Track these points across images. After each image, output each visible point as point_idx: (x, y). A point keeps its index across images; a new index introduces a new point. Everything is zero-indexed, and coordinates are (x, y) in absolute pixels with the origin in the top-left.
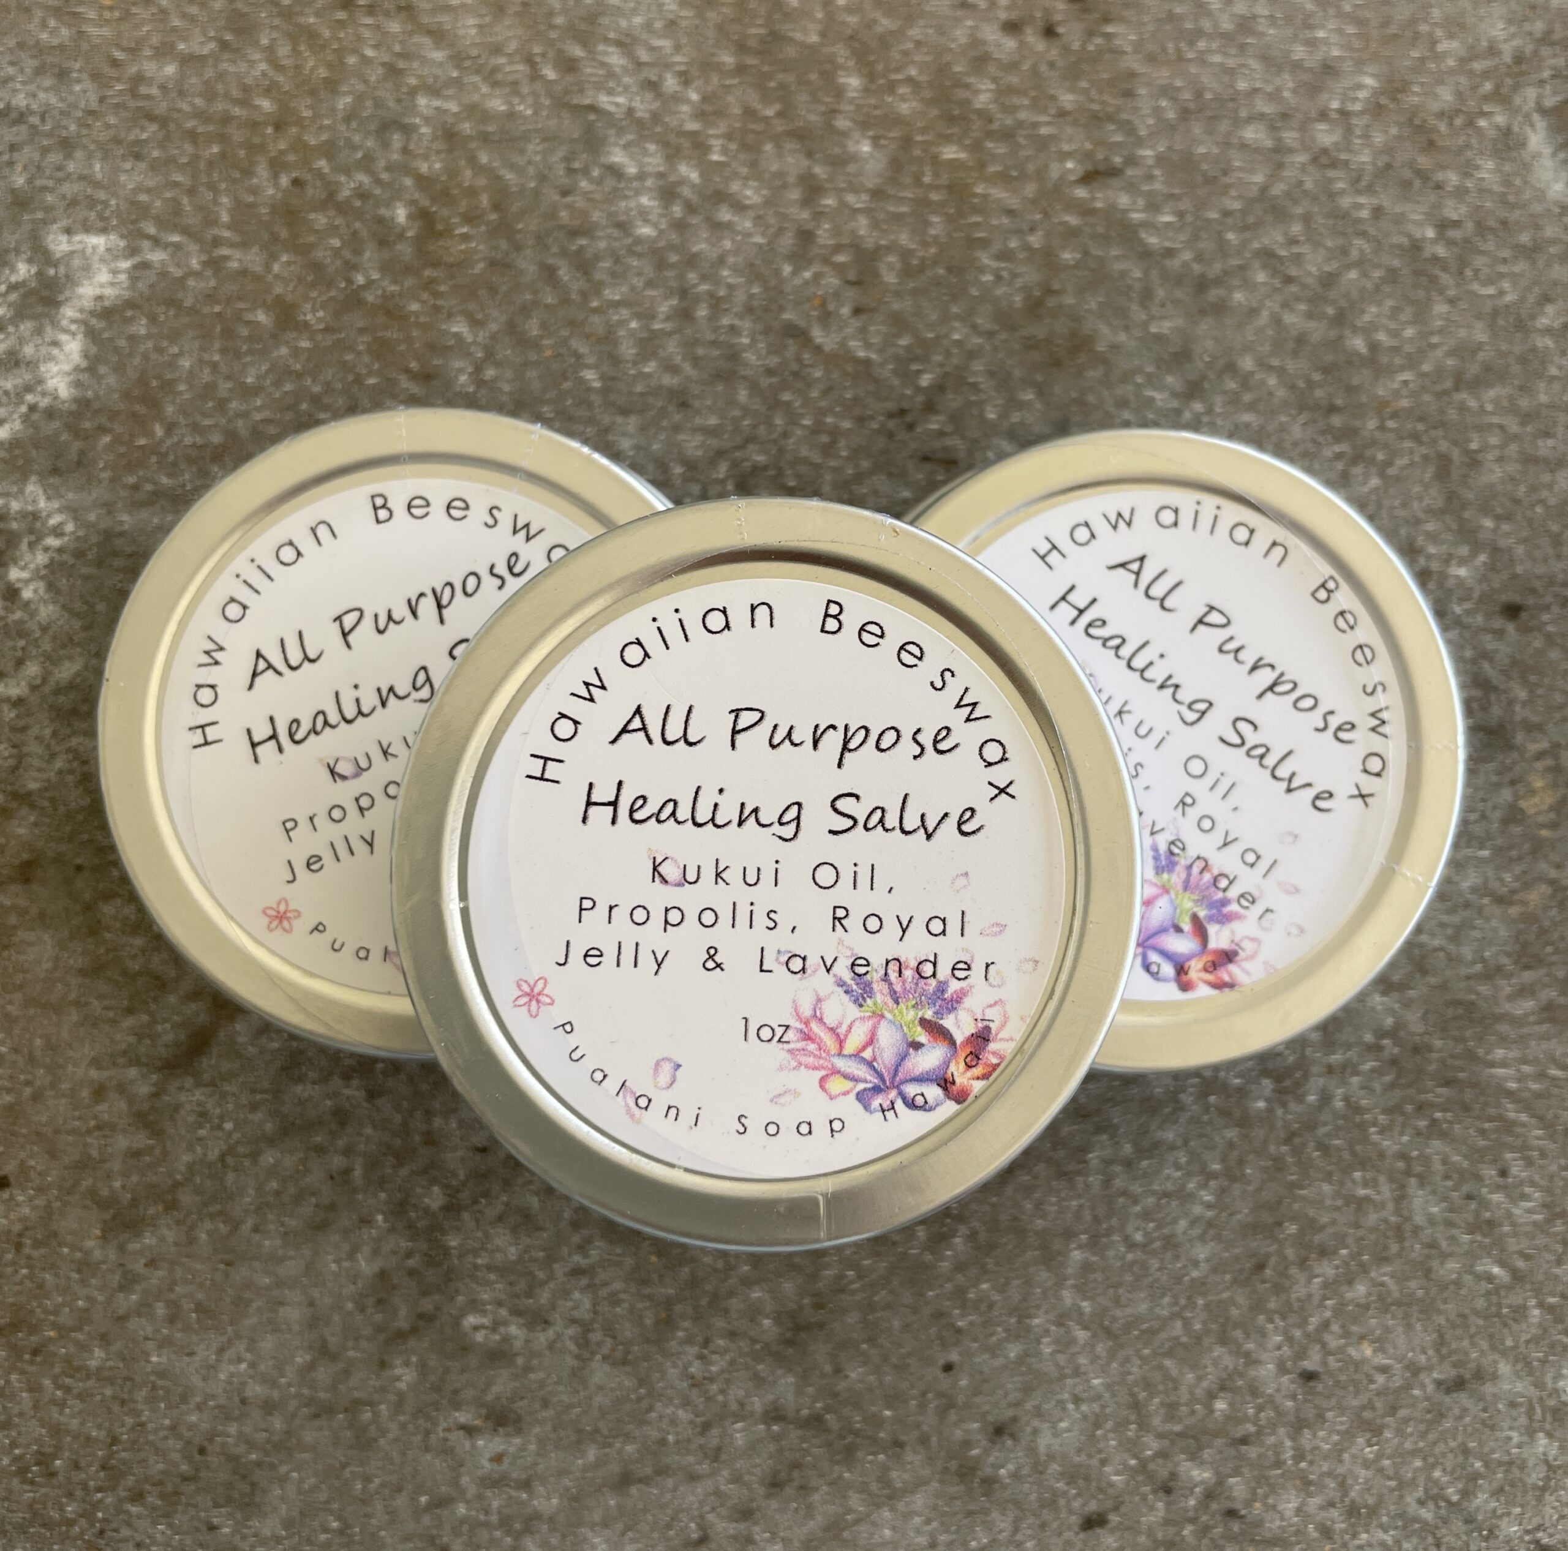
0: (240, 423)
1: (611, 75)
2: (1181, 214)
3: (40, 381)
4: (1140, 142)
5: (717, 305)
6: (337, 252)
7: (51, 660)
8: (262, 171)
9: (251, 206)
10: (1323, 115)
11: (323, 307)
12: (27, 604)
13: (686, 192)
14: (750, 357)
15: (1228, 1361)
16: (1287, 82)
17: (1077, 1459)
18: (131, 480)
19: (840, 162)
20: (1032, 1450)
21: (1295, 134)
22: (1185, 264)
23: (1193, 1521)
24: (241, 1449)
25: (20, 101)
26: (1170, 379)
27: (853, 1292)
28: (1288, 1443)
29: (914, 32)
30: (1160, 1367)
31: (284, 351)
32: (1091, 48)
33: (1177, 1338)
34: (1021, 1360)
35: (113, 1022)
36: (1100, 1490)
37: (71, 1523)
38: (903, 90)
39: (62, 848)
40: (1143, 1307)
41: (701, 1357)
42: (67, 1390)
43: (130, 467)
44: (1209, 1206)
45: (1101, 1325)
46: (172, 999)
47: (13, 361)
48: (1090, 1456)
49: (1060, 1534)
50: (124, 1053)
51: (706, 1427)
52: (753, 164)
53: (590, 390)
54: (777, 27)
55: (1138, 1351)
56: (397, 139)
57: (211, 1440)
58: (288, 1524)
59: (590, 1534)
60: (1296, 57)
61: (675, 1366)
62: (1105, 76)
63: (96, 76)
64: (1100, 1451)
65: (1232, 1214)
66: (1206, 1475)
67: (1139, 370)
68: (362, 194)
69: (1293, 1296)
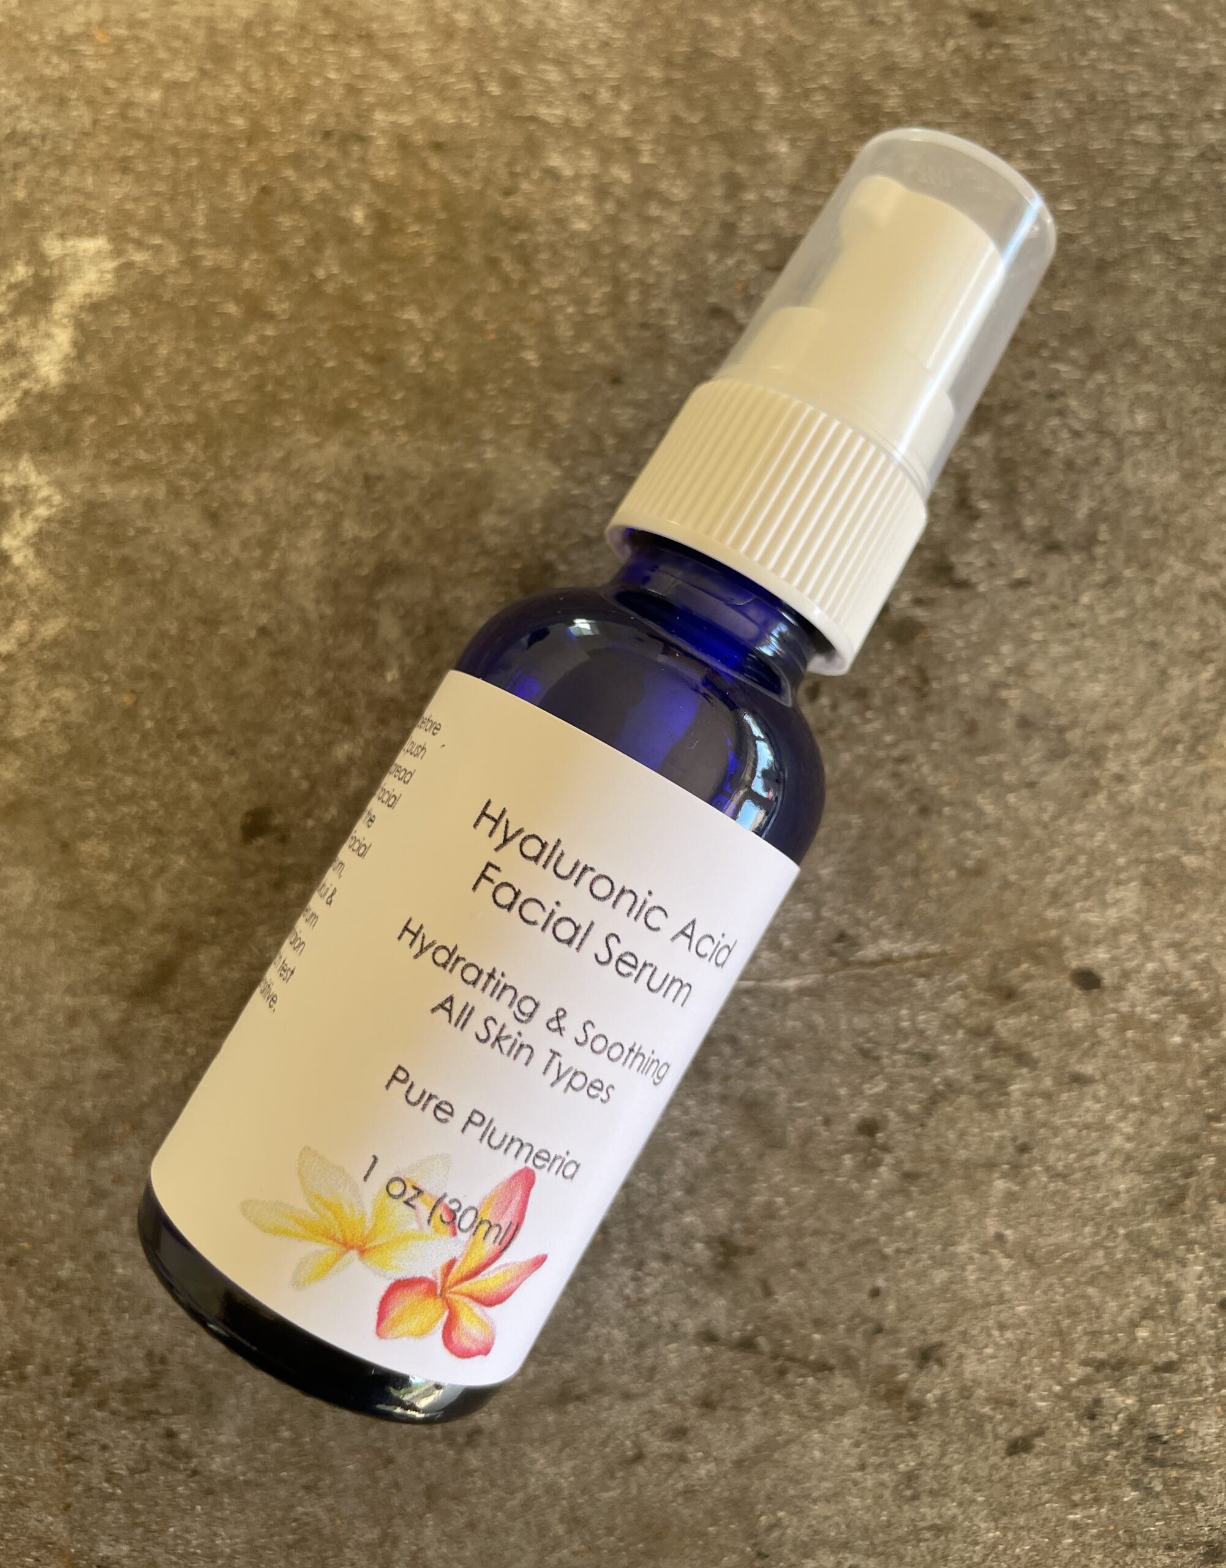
0: (212, 404)
1: (549, 89)
2: (1080, 203)
3: (33, 369)
4: (1039, 139)
5: (647, 290)
6: (301, 249)
7: (36, 619)
8: (234, 180)
9: (224, 211)
10: (1209, 117)
11: (288, 297)
12: (16, 570)
13: (618, 191)
14: (678, 337)
15: (1151, 1290)
16: (1173, 86)
17: (1001, 1385)
18: (113, 455)
19: (761, 161)
20: (957, 1375)
21: (1183, 133)
22: (1085, 248)
23: (1118, 1445)
24: (198, 1360)
25: (25, 125)
26: (1074, 353)
27: (783, 1218)
28: (1209, 1371)
29: (828, 46)
30: (1084, 1296)
31: (251, 339)
32: (991, 57)
33: (1098, 1267)
34: (946, 1287)
35: (87, 952)
36: (1026, 1415)
37: (40, 1425)
38: (818, 97)
39: (45, 790)
40: (1066, 1236)
41: (635, 1279)
42: (40, 1298)
43: (113, 444)
44: (1129, 1138)
45: (1026, 1255)
46: (142, 932)
47: (10, 351)
48: (1015, 1382)
49: (987, 1458)
50: (97, 981)
51: (641, 1347)
52: (680, 165)
53: (530, 369)
54: (702, 45)
55: (1061, 1279)
56: (356, 150)
57: (171, 1351)
58: (242, 1433)
59: (529, 1449)
60: (1180, 65)
61: (610, 1286)
62: (1004, 82)
63: (90, 102)
64: (1025, 1377)
65: (1151, 1146)
66: (1129, 1401)
67: (1042, 345)
68: (323, 197)
69: (1213, 1226)
